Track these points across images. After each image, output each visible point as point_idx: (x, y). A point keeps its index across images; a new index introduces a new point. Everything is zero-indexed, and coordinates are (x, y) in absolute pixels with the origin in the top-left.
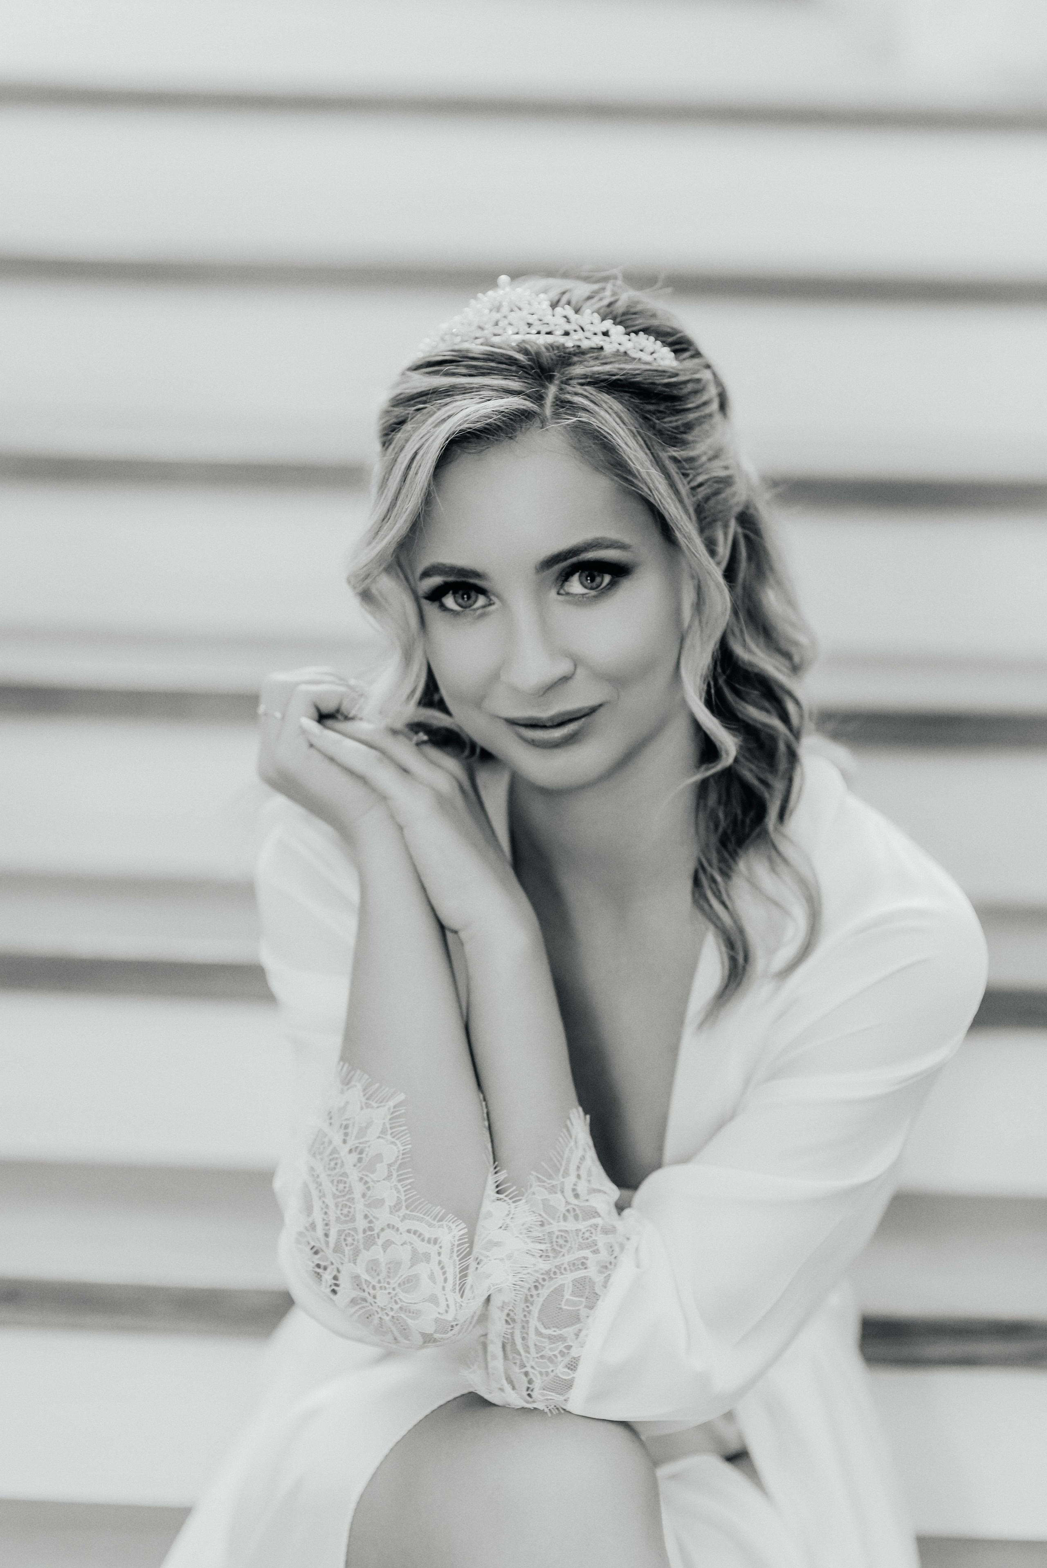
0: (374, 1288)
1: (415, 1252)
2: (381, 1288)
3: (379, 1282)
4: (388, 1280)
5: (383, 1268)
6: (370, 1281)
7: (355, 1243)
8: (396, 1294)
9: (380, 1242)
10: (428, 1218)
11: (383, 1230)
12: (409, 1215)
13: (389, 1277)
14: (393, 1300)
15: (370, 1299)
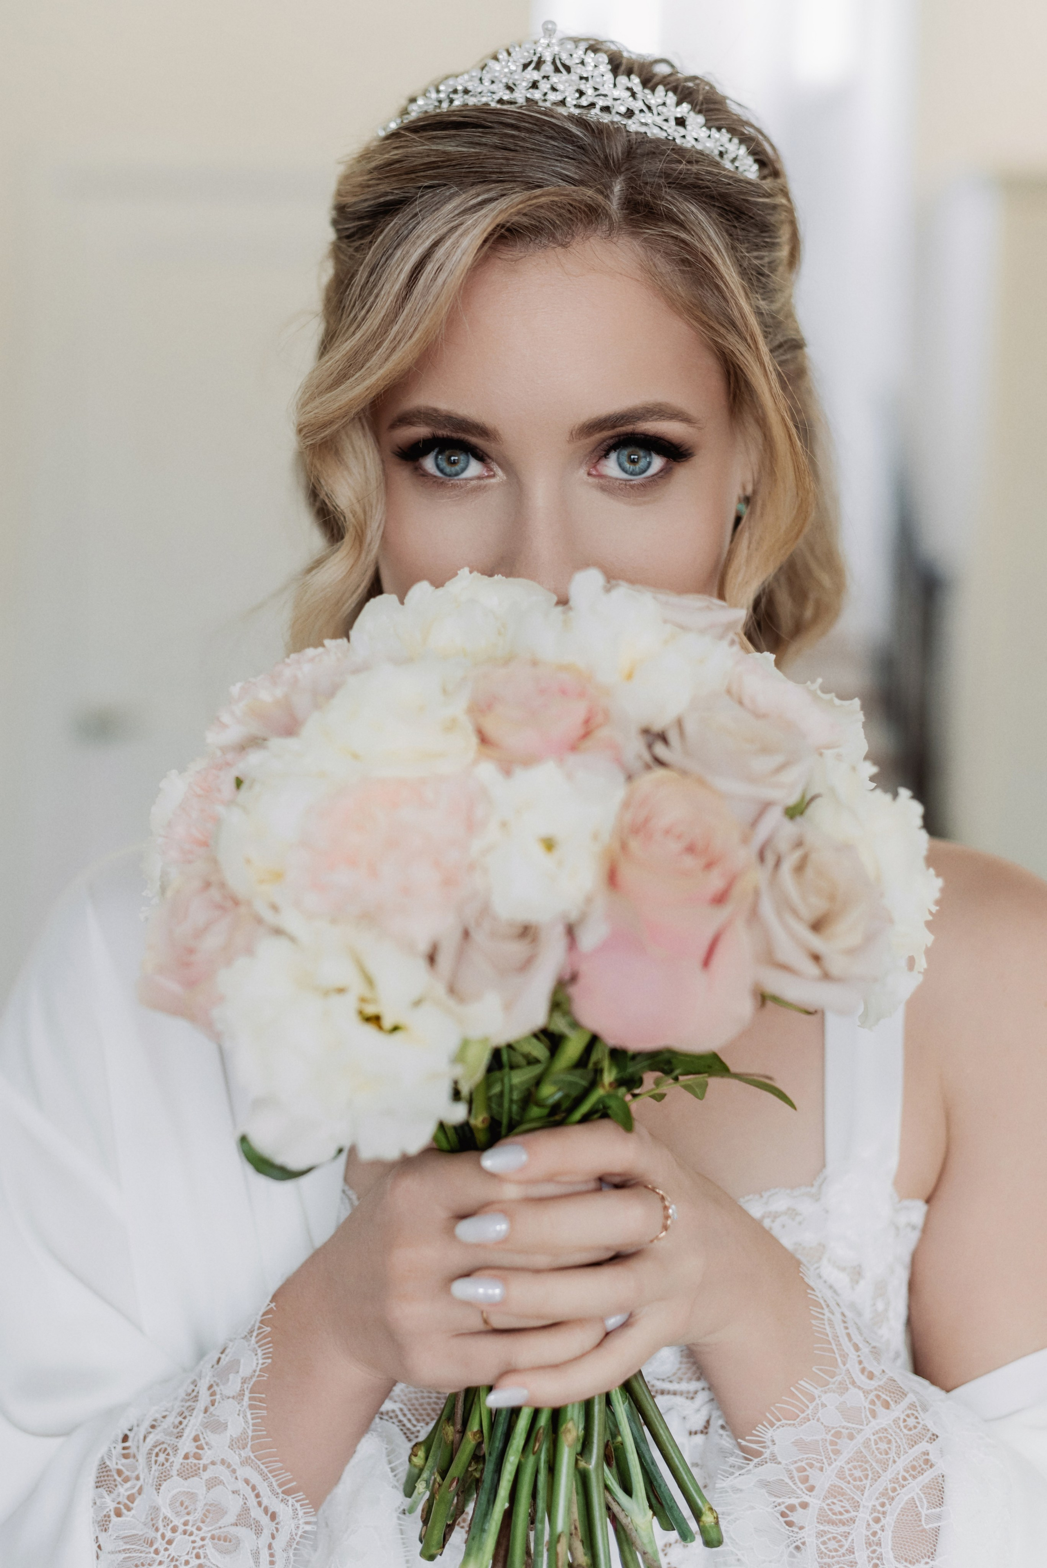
0: (174, 1530)
1: (246, 1510)
2: (185, 1532)
3: (186, 1524)
4: (201, 1525)
5: (200, 1505)
6: (172, 1518)
7: (167, 1464)
8: (203, 1546)
9: (206, 1475)
10: (273, 1480)
11: (213, 1463)
12: (252, 1460)
13: (203, 1522)
14: (195, 1552)
15: (160, 1544)
